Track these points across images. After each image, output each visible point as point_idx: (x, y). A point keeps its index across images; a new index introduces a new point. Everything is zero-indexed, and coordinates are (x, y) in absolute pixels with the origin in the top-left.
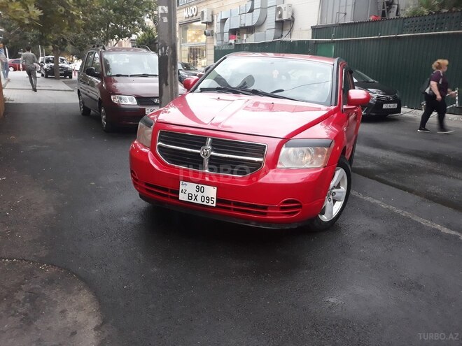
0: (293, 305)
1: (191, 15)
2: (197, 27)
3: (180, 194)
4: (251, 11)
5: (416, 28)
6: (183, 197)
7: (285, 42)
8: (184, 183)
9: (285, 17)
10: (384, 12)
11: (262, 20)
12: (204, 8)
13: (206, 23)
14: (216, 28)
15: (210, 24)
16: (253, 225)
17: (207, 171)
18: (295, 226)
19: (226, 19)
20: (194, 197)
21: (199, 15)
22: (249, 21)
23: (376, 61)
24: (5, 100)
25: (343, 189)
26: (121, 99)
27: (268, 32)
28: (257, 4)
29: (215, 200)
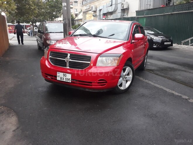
0: (98, 123)
1: (87, 8)
2: (90, 13)
3: (57, 77)
4: (111, 5)
5: (180, 10)
6: (58, 79)
7: (125, 18)
8: (59, 73)
9: (125, 7)
10: (167, 4)
11: (116, 9)
12: (93, 5)
13: (94, 11)
14: (98, 13)
15: (95, 12)
16: (87, 90)
17: (68, 68)
18: (105, 91)
19: (101, 9)
20: (62, 79)
21: (91, 8)
22: (111, 10)
23: (163, 24)
24: (10, 44)
25: (131, 76)
26: (51, 42)
27: (118, 14)
28: (114, 3)
29: (71, 80)
